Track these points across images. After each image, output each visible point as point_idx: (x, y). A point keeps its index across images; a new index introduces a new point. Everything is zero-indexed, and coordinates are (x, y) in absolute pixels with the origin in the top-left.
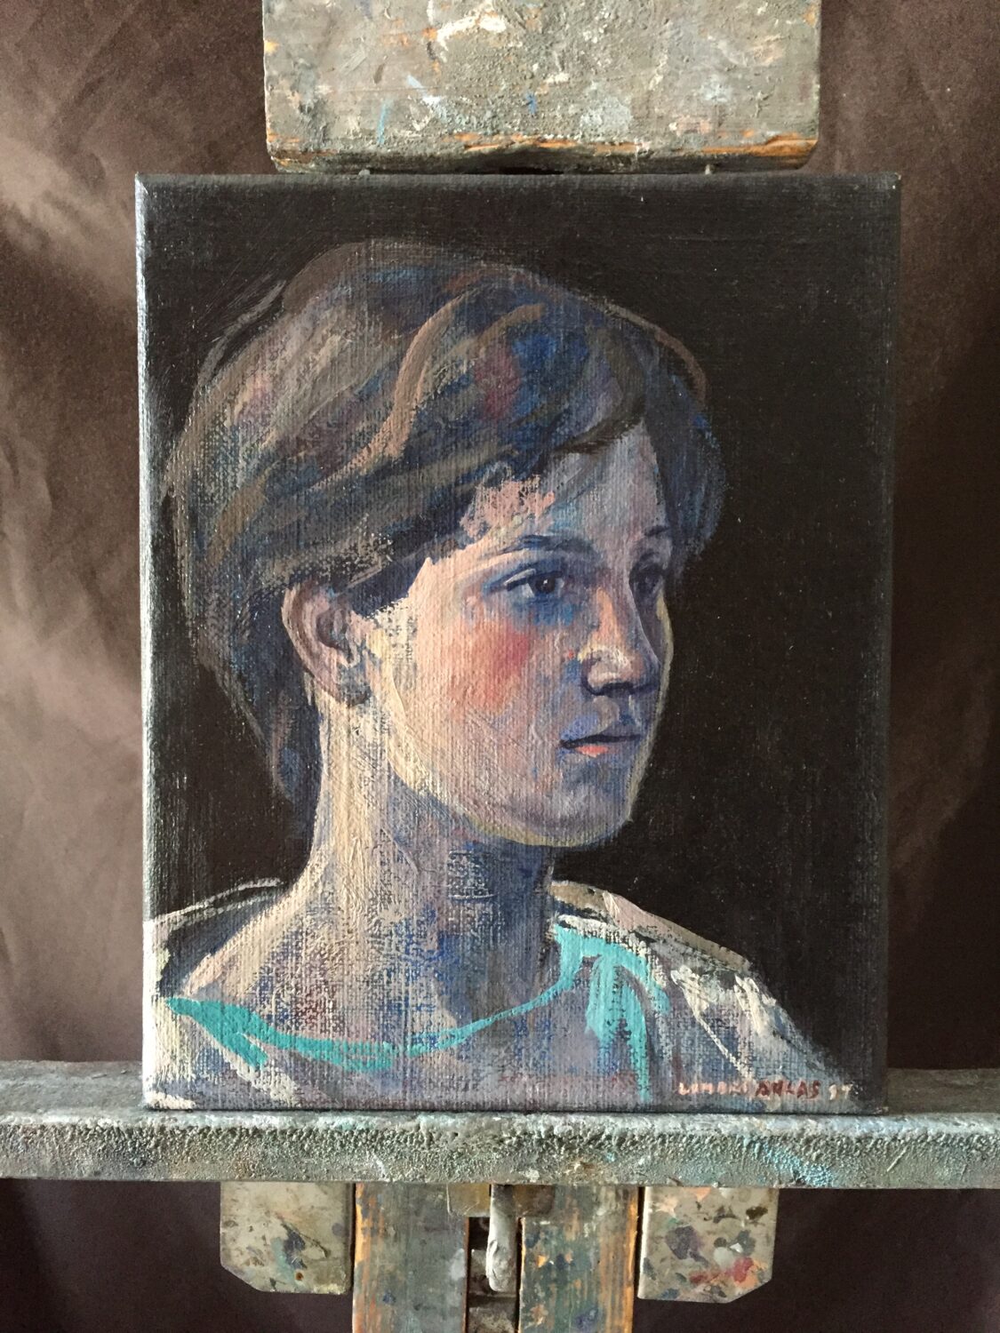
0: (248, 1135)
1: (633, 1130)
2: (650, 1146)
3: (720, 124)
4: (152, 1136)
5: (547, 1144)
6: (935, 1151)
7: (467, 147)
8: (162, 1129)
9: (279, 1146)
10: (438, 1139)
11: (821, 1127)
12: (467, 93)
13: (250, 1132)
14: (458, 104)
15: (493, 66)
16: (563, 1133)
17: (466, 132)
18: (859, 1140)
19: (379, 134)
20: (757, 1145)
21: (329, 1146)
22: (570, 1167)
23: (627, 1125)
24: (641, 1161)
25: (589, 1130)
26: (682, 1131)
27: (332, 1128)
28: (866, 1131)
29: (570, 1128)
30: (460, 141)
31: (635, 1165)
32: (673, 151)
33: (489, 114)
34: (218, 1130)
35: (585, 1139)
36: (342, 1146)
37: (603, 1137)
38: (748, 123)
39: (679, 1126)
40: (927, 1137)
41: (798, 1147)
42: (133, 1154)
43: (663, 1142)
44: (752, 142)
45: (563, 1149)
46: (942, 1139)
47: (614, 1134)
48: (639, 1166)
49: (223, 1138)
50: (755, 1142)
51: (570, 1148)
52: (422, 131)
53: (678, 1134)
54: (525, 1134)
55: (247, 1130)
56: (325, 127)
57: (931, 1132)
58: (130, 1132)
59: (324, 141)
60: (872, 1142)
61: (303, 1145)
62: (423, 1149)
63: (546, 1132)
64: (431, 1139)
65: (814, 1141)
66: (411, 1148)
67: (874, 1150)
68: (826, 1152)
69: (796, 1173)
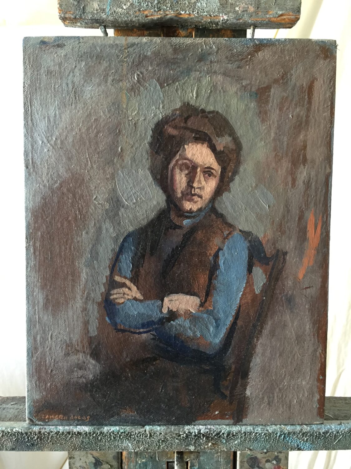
1: (233, 431)
2: (240, 437)
3: (258, 8)
4: (35, 435)
5: (198, 436)
7: (147, 16)
8: (40, 432)
9: (88, 438)
10: (154, 435)
11: (309, 428)
16: (204, 433)
17: (146, 10)
18: (324, 433)
19: (107, 10)
20: (283, 436)
21: (109, 438)
22: (207, 445)
23: (231, 429)
25: (215, 431)
26: (253, 431)
27: (110, 431)
28: (326, 429)
29: (208, 430)
30: (143, 14)
31: (234, 444)
32: (238, 20)
34: (63, 433)
35: (214, 434)
36: (114, 438)
37: (221, 433)
38: (270, 7)
39: (252, 429)
41: (299, 436)
42: (28, 442)
43: (245, 435)
44: (272, 16)
45: (204, 438)
49: (65, 435)
51: (207, 438)
52: (126, 9)
53: (251, 432)
54: (189, 433)
55: (75, 433)
56: (83, 7)
58: (26, 434)
59: (83, 13)
60: (329, 434)
61: (98, 438)
62: (147, 439)
63: (198, 432)
64: (151, 435)
65: (306, 434)
66: (142, 439)
67: (329, 437)
68: (310, 438)
69: (298, 446)
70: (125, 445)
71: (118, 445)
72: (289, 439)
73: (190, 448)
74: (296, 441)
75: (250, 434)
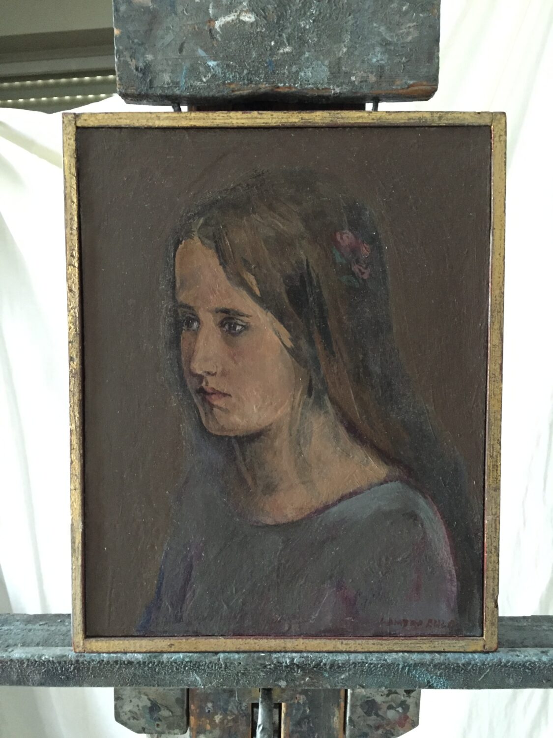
0: (125, 664)
1: (338, 661)
2: (348, 669)
3: (381, 77)
4: (71, 665)
5: (291, 668)
6: (505, 670)
8: (77, 661)
9: (142, 669)
10: (230, 666)
11: (442, 658)
12: (232, 59)
13: (126, 662)
14: (228, 65)
15: (248, 43)
16: (299, 662)
18: (463, 665)
19: (182, 84)
20: (407, 668)
21: (170, 669)
22: (304, 679)
23: (335, 658)
24: (343, 677)
25: (314, 661)
26: (365, 661)
27: (171, 660)
28: (467, 660)
29: (303, 659)
31: (340, 678)
32: (353, 93)
33: (245, 72)
34: (108, 662)
35: (312, 665)
36: (177, 669)
37: (322, 664)
39: (364, 658)
40: (501, 663)
41: (429, 669)
42: (61, 674)
43: (355, 667)
44: (399, 87)
45: (299, 670)
46: (509, 664)
47: (328, 663)
48: (342, 679)
49: (111, 665)
50: (406, 666)
51: (303, 669)
52: (207, 82)
53: (363, 662)
54: (279, 663)
55: (124, 662)
56: (150, 80)
57: (504, 660)
58: (60, 663)
59: (150, 88)
60: (471, 666)
61: (156, 669)
62: (222, 671)
63: (289, 662)
64: (226, 666)
65: (439, 665)
66: (215, 670)
67: (472, 670)
68: (445, 671)
69: (429, 682)
70: (192, 679)
71: (182, 680)
72: (416, 673)
73: (280, 684)
74: (426, 676)
75: (362, 666)
